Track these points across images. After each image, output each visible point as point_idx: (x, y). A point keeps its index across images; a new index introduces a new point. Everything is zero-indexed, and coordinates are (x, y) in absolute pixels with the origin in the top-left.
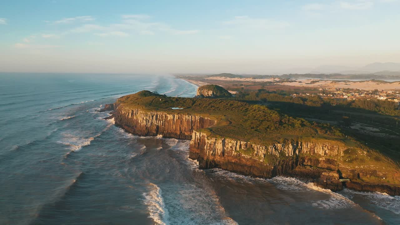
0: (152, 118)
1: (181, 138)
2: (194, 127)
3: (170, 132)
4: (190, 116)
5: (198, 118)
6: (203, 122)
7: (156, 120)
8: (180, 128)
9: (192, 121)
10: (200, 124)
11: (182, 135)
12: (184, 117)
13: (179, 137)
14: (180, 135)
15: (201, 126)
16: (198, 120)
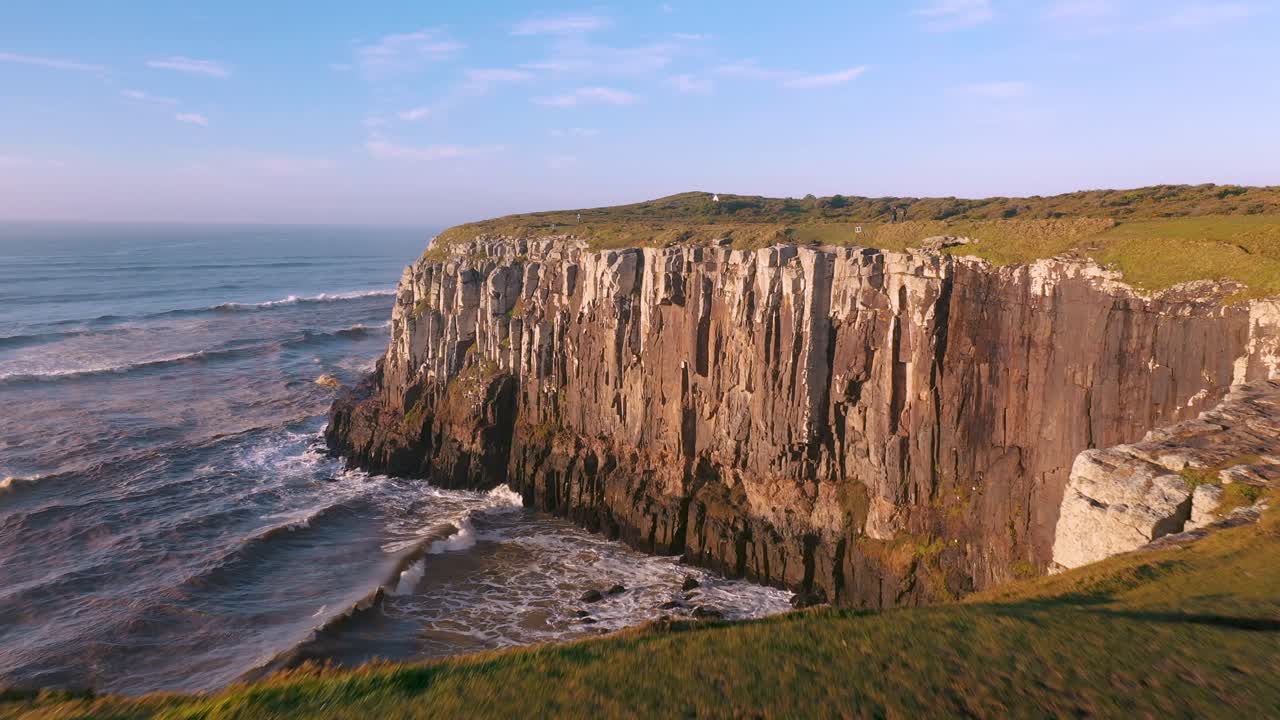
0: (472, 304)
1: (692, 541)
2: (853, 419)
3: (598, 448)
4: (808, 258)
5: (917, 288)
6: (990, 351)
7: (503, 314)
8: (689, 416)
9: (828, 332)
10: (949, 385)
11: (702, 508)
12: (729, 273)
13: (673, 529)
14: (685, 503)
15: (949, 411)
16: (920, 320)
